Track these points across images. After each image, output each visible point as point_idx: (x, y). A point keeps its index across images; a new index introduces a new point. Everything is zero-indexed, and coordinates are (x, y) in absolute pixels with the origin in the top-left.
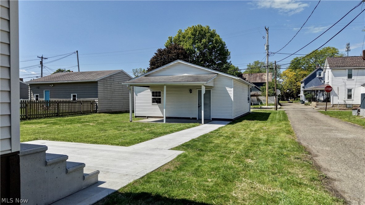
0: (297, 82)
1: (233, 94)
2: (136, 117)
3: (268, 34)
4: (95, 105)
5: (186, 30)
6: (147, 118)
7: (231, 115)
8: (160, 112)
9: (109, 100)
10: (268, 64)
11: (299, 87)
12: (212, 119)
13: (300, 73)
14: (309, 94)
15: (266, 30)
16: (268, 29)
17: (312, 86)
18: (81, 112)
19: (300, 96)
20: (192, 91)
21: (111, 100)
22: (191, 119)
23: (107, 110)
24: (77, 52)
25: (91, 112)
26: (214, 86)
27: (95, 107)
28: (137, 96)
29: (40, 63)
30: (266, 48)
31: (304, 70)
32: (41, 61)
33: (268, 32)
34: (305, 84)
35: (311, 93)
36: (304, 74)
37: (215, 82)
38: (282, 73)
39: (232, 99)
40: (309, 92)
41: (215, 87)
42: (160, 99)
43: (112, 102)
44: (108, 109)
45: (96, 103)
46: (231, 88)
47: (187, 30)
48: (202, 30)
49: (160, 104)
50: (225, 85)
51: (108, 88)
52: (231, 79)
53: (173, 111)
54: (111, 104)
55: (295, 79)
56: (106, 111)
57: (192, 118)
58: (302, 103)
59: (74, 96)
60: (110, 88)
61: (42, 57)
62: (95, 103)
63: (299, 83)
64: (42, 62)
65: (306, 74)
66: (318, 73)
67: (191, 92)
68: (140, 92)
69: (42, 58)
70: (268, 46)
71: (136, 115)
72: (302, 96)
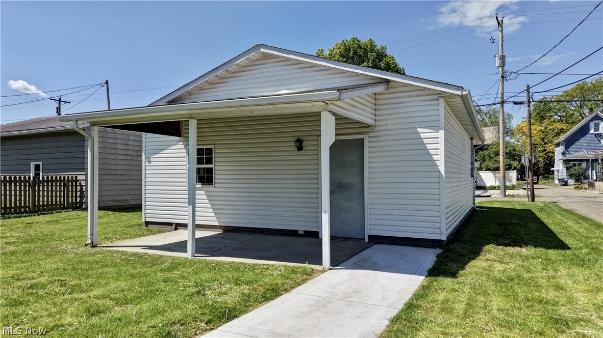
0: (545, 144)
1: (442, 149)
2: (147, 223)
3: (502, 32)
4: (79, 188)
5: (332, 49)
6: (176, 229)
7: (437, 225)
8: (211, 210)
9: (121, 178)
10: (502, 98)
11: (551, 154)
12: (370, 236)
13: (551, 127)
14: (576, 168)
15: (499, 23)
16: (502, 21)
17: (581, 150)
18: (29, 209)
19: (553, 171)
20: (304, 144)
21: (127, 177)
22: (301, 235)
23: (114, 201)
24: (107, 82)
25: (64, 208)
26: (375, 126)
27: (78, 194)
28: (150, 162)
29: (56, 110)
30: (498, 62)
31: (559, 122)
32: (58, 106)
33: (502, 28)
34: (567, 148)
35: (580, 164)
36: (560, 130)
37: (378, 113)
38: (514, 127)
39: (442, 169)
40: (577, 163)
41: (378, 128)
42: (210, 171)
43: (130, 182)
44: (116, 198)
45: (80, 185)
46: (436, 128)
47: (334, 49)
48: (360, 47)
49: (209, 188)
50: (413, 120)
51: (119, 147)
52: (436, 97)
53: (246, 210)
54: (128, 187)
55: (543, 140)
56: (112, 204)
57: (305, 231)
58: (563, 185)
59: (37, 168)
60: (125, 147)
61: (60, 99)
62: (78, 184)
63: (550, 147)
64: (60, 108)
65: (563, 129)
66: (592, 125)
67: (300, 148)
68: (159, 151)
69: (60, 101)
70: (503, 58)
71: (148, 220)
72: (558, 171)
